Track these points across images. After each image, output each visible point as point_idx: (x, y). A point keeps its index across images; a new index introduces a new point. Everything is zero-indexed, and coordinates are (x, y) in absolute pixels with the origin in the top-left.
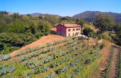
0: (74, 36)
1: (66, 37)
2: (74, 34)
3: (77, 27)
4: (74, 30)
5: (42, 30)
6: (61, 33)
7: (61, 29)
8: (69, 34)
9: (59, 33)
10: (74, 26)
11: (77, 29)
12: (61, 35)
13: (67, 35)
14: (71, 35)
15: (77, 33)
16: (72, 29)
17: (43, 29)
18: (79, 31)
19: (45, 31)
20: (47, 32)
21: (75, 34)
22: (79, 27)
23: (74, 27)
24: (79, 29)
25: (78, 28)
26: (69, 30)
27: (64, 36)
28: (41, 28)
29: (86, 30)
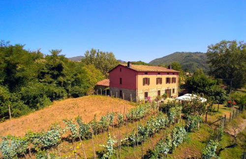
0: (163, 100)
1: (135, 101)
2: (159, 92)
3: (168, 73)
4: (159, 81)
5: (61, 79)
6: (121, 91)
7: (121, 79)
8: (146, 94)
9: (117, 90)
10: (159, 71)
11: (168, 80)
12: (121, 96)
13: (141, 96)
14: (153, 95)
15: (168, 91)
16: (153, 78)
17: (63, 75)
18: (174, 86)
19: (73, 85)
20: (77, 87)
21: (162, 93)
22: (174, 73)
23: (159, 73)
24: (174, 80)
25: (171, 76)
26: (146, 82)
27: (129, 100)
28: (56, 73)
29: (194, 83)
